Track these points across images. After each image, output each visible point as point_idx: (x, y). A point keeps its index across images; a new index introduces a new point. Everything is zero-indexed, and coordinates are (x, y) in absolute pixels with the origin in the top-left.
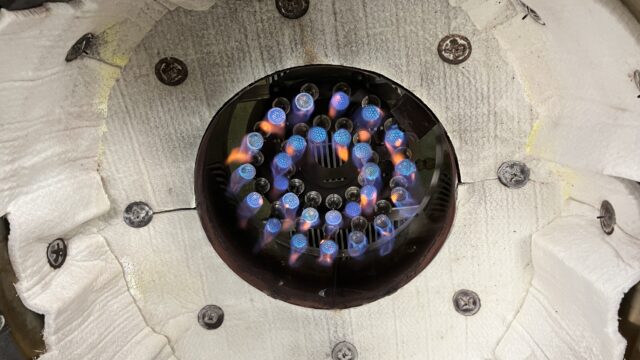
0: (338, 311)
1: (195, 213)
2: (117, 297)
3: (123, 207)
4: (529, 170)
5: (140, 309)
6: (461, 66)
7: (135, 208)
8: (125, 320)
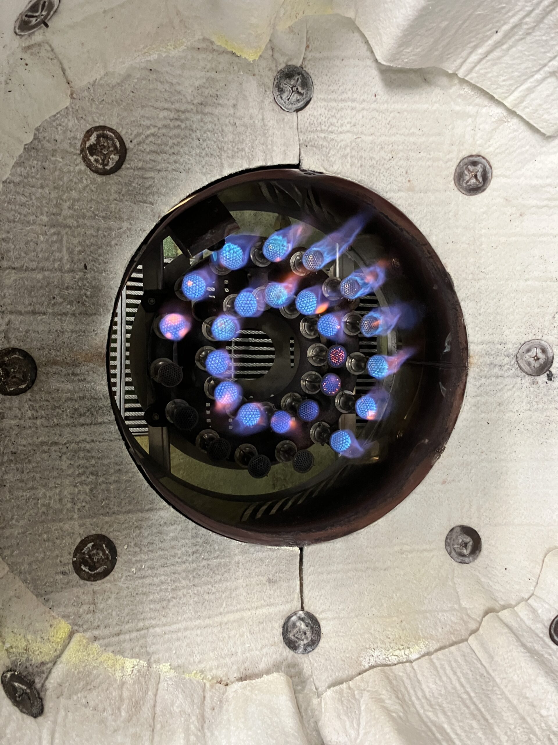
0: (471, 360)
1: (307, 550)
2: (419, 682)
3: (288, 652)
4: (288, 66)
5: (441, 648)
6: (128, 145)
7: (291, 636)
8: (455, 673)
